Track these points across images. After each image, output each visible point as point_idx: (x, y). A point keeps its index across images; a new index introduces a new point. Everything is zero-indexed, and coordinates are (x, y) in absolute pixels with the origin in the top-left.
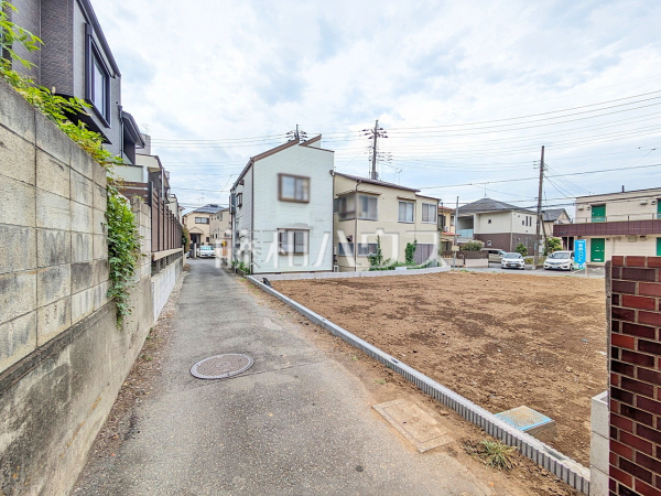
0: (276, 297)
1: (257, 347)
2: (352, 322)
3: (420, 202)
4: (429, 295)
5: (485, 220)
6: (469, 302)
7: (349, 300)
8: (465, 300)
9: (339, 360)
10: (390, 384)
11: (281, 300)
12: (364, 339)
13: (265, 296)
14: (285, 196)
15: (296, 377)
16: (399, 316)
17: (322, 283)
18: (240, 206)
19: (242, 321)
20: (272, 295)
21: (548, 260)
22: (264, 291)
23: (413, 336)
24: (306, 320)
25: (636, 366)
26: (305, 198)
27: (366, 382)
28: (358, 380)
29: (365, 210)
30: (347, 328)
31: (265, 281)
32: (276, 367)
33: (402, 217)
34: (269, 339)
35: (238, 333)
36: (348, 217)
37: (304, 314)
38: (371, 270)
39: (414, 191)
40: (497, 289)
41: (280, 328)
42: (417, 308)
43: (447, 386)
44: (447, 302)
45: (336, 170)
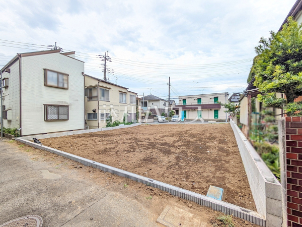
0: (49, 151)
1: (42, 202)
2: (109, 159)
3: (129, 94)
4: (139, 137)
5: (151, 103)
6: (157, 138)
7: (102, 145)
8: (155, 137)
9: (116, 190)
10: (155, 197)
11: (54, 153)
12: (121, 168)
13: (37, 152)
14: (49, 83)
15: (92, 219)
16: (132, 150)
17: (79, 137)
18: (6, 87)
19: (18, 179)
20: (44, 150)
21: (173, 118)
22: (35, 148)
23: (144, 160)
24: (79, 165)
25: (298, 167)
26: (66, 86)
27: (141, 201)
28: (135, 201)
29: (103, 95)
30: (108, 164)
31: (35, 140)
32: (70, 217)
33: (121, 101)
34: (53, 190)
35: (16, 193)
36: (93, 99)
37: (76, 161)
38: (107, 126)
39: (126, 89)
40: (163, 131)
41: (60, 176)
42: (138, 144)
43: (175, 185)
44: (148, 139)
45: (85, 73)
